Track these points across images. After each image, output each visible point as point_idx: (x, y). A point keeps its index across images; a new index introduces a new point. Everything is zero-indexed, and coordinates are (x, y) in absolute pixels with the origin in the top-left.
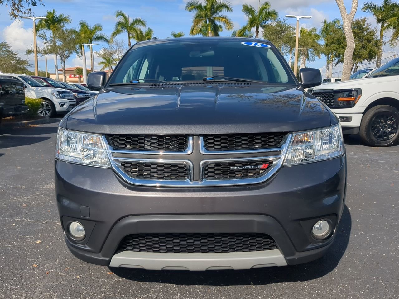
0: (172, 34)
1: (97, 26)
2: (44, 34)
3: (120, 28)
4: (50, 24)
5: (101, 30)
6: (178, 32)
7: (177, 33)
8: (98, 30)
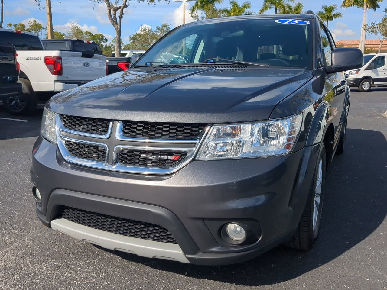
0: (323, 8)
1: (246, 4)
2: (196, 15)
3: (268, 4)
4: (204, 5)
5: (249, 7)
6: (330, 5)
7: (328, 6)
8: (247, 8)
